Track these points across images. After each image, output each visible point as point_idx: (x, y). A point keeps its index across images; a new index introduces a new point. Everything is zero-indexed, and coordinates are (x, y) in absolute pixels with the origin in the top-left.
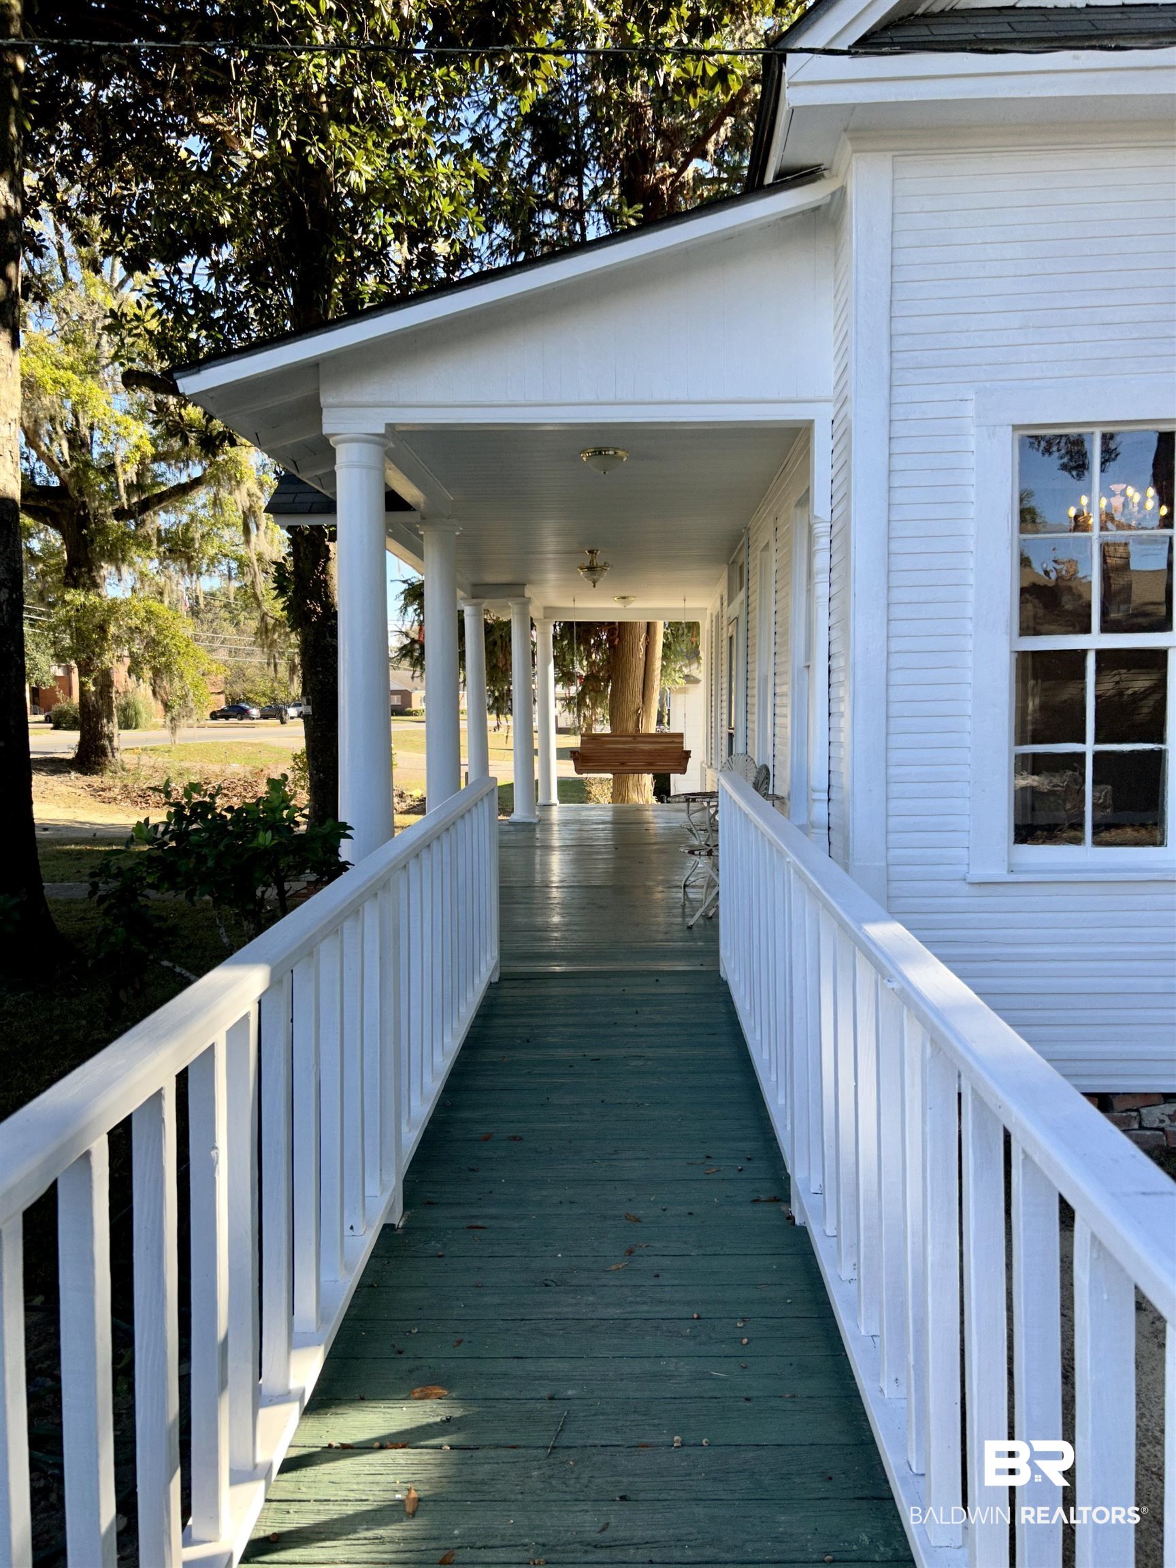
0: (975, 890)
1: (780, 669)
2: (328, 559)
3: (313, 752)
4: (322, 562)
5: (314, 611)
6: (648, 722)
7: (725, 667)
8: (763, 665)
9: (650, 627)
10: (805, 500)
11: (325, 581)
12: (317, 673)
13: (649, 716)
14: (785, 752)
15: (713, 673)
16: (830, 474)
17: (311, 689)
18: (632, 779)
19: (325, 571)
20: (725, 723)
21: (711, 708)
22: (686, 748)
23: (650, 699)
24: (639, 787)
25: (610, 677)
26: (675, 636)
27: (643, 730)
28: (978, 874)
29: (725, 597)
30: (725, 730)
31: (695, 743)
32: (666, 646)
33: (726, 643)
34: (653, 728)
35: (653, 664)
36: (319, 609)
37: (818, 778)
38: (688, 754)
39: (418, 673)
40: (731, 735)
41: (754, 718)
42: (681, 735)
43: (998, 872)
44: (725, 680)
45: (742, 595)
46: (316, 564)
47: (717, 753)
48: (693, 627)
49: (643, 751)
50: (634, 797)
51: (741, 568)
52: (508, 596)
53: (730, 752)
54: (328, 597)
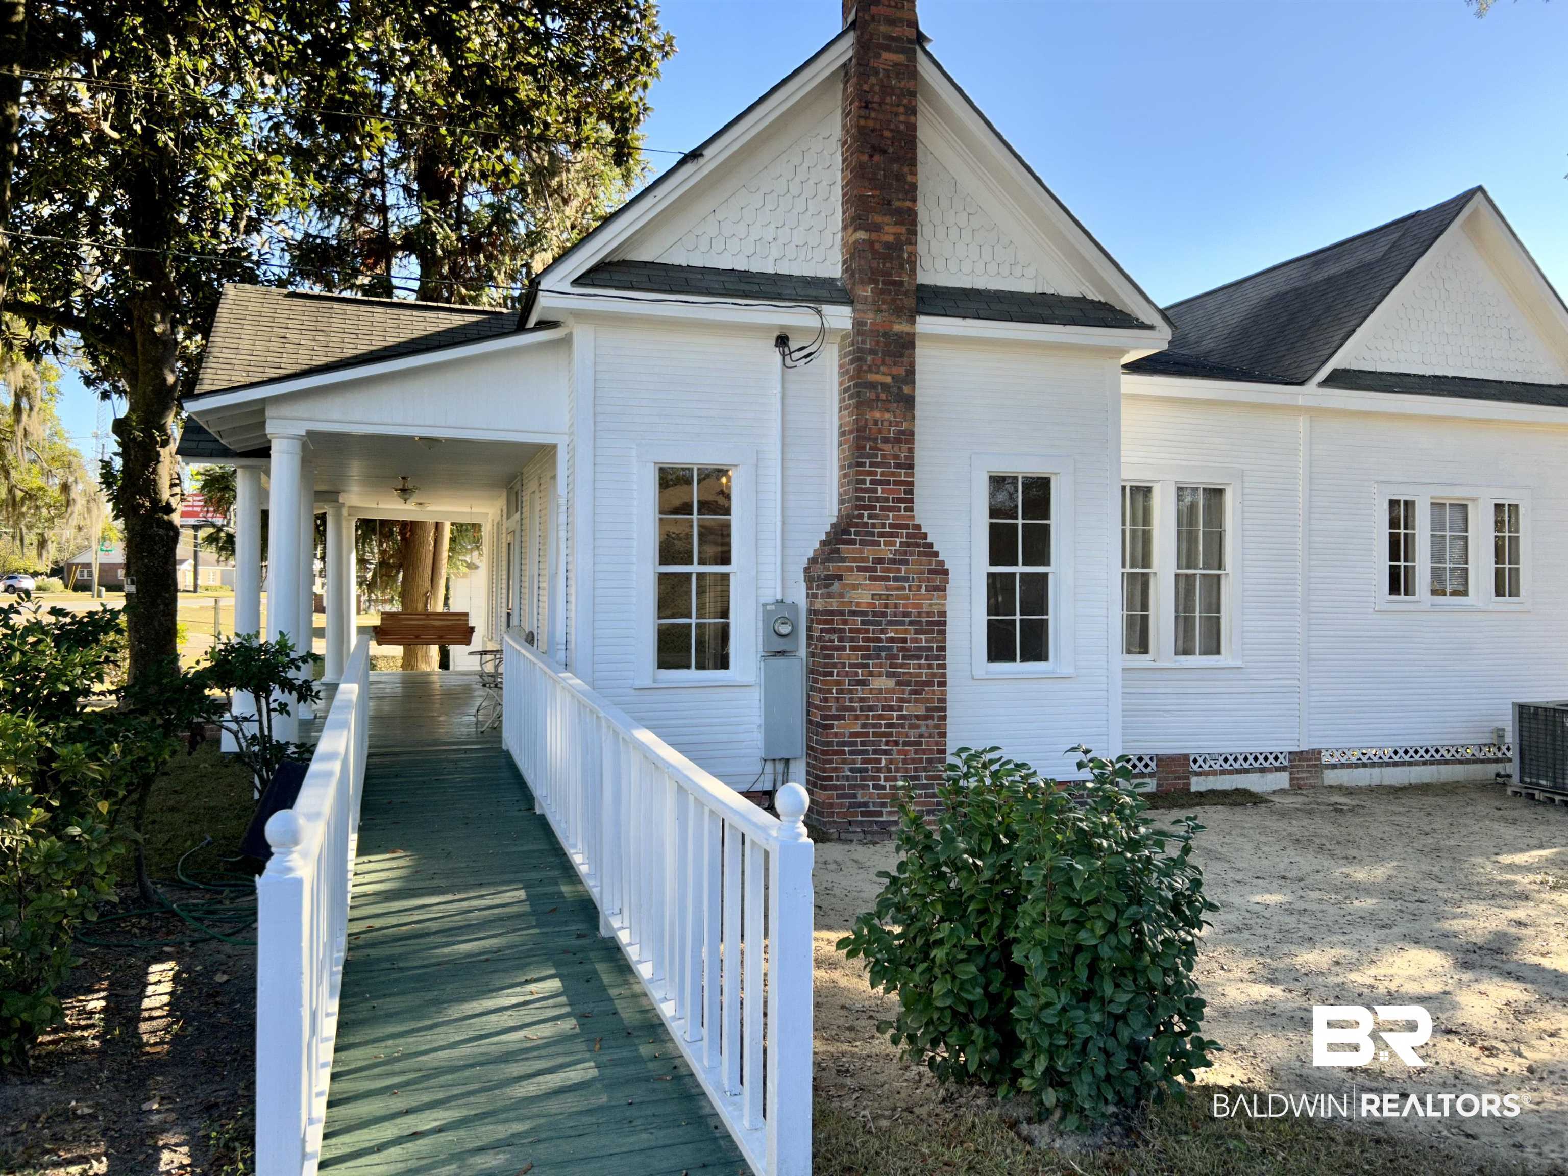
0: (637, 692)
1: (542, 572)
2: (159, 462)
3: (135, 626)
4: (152, 464)
5: (143, 506)
6: (436, 602)
7: (505, 563)
8: (531, 568)
9: (438, 526)
10: (554, 477)
11: (154, 480)
12: (142, 558)
13: (436, 599)
14: (544, 623)
15: (494, 566)
16: (566, 473)
17: (137, 571)
18: (421, 650)
19: (154, 472)
20: (504, 605)
21: (492, 593)
22: (471, 624)
23: (438, 584)
24: (426, 657)
25: (400, 566)
26: (458, 531)
27: (430, 609)
28: (639, 683)
29: (505, 511)
30: (504, 611)
31: (478, 621)
32: (453, 540)
33: (505, 550)
34: (440, 608)
35: (440, 555)
36: (147, 504)
37: (560, 636)
38: (472, 630)
39: (222, 559)
40: (509, 614)
41: (526, 602)
42: (466, 614)
43: (648, 683)
44: (505, 573)
45: (518, 516)
46: (146, 466)
47: (496, 629)
48: (476, 527)
49: (434, 627)
50: (424, 667)
51: (517, 493)
52: (325, 501)
53: (508, 625)
54: (156, 493)
